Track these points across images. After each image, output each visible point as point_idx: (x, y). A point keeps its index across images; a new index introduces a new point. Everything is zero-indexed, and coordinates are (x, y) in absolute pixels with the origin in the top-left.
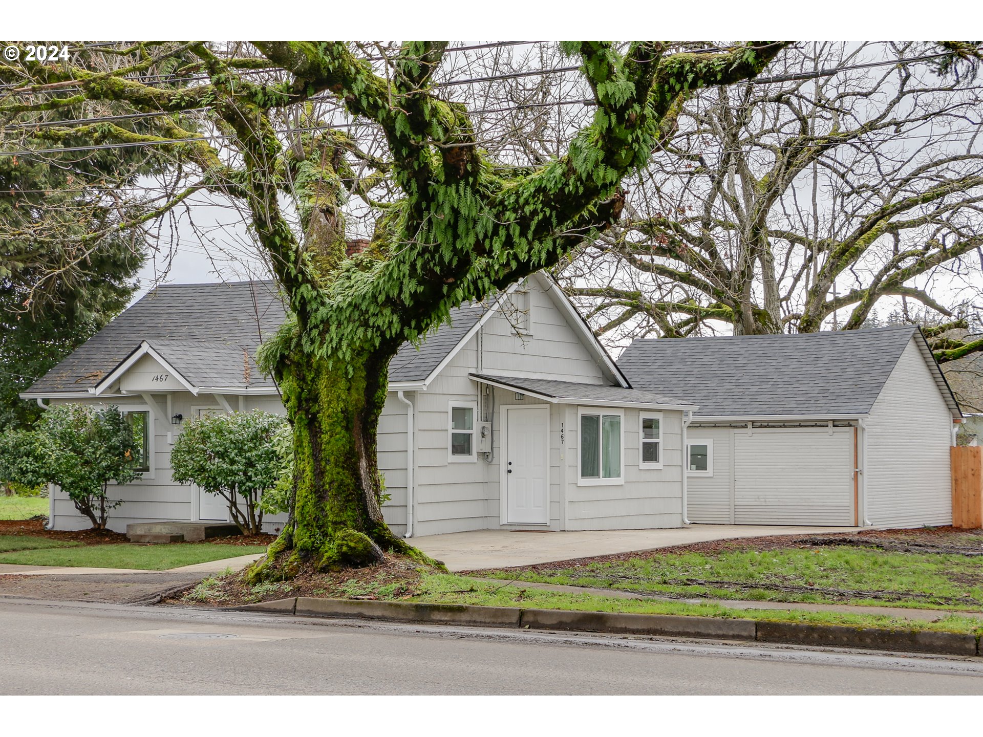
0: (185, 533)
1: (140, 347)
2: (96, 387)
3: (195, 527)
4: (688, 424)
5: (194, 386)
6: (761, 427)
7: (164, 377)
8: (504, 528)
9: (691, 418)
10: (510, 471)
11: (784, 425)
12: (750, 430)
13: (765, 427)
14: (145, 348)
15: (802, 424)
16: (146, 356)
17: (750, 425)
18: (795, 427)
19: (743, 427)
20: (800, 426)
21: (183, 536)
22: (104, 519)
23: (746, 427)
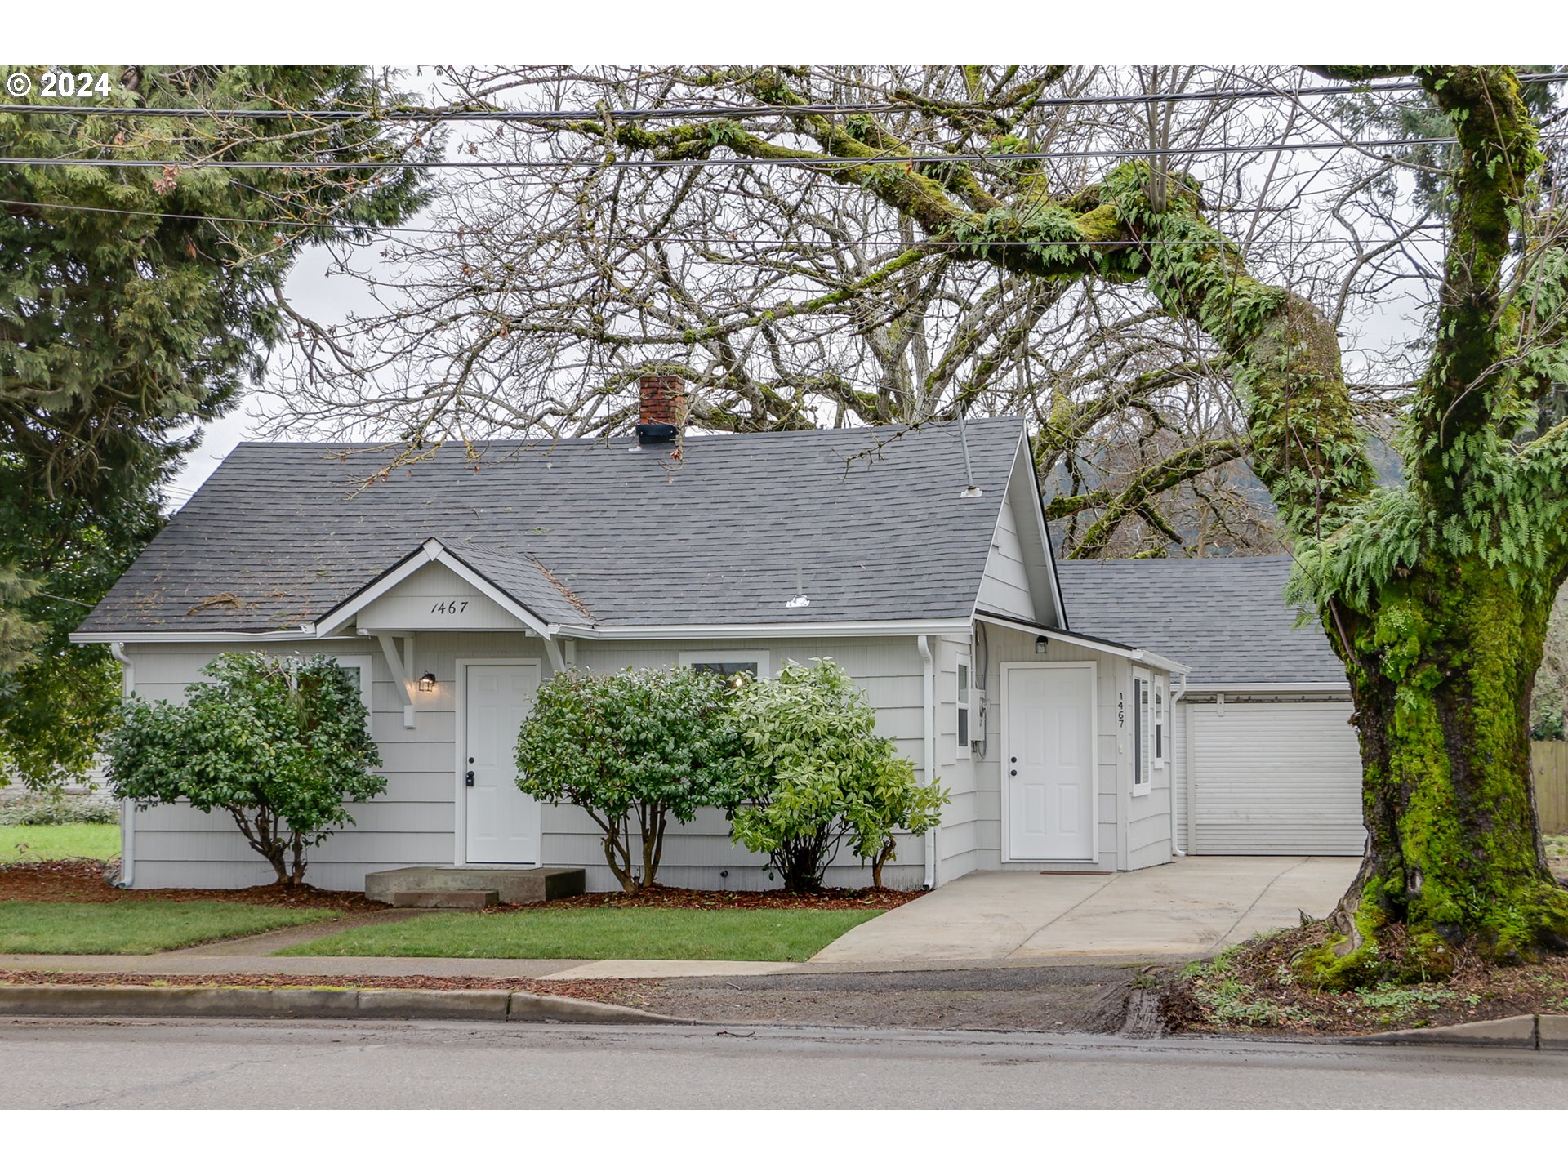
0: (500, 888)
1: (421, 549)
2: (317, 622)
3: (525, 878)
4: (1178, 696)
5: (547, 623)
6: (1238, 701)
7: (458, 606)
8: (1007, 867)
9: (1185, 687)
10: (1014, 773)
11: (1276, 698)
12: (1220, 706)
13: (1246, 701)
14: (433, 551)
15: (1307, 697)
16: (434, 565)
17: (1220, 699)
18: (1296, 701)
19: (1208, 702)
20: (1304, 700)
21: (497, 894)
22: (299, 866)
23: (1212, 701)
